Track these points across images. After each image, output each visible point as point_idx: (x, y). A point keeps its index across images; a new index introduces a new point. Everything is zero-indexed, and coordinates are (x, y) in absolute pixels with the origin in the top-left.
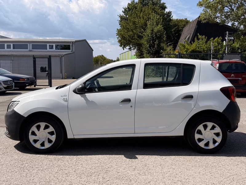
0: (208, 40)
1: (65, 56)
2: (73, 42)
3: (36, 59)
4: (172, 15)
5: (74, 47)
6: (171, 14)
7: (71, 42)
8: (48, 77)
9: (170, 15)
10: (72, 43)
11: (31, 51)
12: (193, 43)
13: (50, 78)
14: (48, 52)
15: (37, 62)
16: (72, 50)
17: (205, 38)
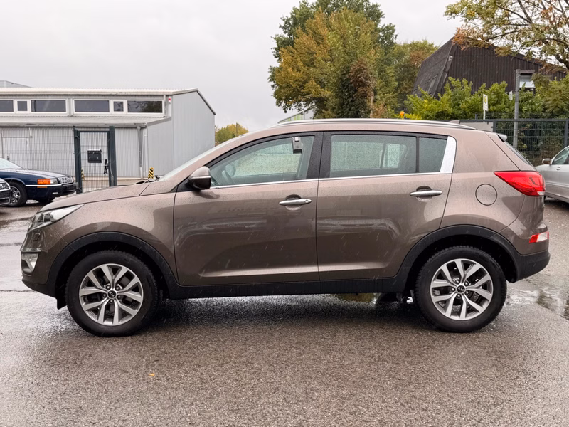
0: (475, 87)
1: (148, 127)
2: (167, 96)
3: (81, 134)
4: (395, 33)
5: (170, 106)
6: (394, 31)
7: (162, 96)
8: (107, 175)
9: (392, 33)
10: (165, 96)
11: (72, 116)
12: (442, 96)
13: (112, 178)
14: (110, 117)
15: (82, 143)
16: (166, 112)
17: (468, 84)
